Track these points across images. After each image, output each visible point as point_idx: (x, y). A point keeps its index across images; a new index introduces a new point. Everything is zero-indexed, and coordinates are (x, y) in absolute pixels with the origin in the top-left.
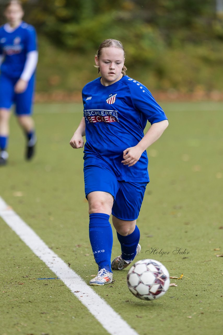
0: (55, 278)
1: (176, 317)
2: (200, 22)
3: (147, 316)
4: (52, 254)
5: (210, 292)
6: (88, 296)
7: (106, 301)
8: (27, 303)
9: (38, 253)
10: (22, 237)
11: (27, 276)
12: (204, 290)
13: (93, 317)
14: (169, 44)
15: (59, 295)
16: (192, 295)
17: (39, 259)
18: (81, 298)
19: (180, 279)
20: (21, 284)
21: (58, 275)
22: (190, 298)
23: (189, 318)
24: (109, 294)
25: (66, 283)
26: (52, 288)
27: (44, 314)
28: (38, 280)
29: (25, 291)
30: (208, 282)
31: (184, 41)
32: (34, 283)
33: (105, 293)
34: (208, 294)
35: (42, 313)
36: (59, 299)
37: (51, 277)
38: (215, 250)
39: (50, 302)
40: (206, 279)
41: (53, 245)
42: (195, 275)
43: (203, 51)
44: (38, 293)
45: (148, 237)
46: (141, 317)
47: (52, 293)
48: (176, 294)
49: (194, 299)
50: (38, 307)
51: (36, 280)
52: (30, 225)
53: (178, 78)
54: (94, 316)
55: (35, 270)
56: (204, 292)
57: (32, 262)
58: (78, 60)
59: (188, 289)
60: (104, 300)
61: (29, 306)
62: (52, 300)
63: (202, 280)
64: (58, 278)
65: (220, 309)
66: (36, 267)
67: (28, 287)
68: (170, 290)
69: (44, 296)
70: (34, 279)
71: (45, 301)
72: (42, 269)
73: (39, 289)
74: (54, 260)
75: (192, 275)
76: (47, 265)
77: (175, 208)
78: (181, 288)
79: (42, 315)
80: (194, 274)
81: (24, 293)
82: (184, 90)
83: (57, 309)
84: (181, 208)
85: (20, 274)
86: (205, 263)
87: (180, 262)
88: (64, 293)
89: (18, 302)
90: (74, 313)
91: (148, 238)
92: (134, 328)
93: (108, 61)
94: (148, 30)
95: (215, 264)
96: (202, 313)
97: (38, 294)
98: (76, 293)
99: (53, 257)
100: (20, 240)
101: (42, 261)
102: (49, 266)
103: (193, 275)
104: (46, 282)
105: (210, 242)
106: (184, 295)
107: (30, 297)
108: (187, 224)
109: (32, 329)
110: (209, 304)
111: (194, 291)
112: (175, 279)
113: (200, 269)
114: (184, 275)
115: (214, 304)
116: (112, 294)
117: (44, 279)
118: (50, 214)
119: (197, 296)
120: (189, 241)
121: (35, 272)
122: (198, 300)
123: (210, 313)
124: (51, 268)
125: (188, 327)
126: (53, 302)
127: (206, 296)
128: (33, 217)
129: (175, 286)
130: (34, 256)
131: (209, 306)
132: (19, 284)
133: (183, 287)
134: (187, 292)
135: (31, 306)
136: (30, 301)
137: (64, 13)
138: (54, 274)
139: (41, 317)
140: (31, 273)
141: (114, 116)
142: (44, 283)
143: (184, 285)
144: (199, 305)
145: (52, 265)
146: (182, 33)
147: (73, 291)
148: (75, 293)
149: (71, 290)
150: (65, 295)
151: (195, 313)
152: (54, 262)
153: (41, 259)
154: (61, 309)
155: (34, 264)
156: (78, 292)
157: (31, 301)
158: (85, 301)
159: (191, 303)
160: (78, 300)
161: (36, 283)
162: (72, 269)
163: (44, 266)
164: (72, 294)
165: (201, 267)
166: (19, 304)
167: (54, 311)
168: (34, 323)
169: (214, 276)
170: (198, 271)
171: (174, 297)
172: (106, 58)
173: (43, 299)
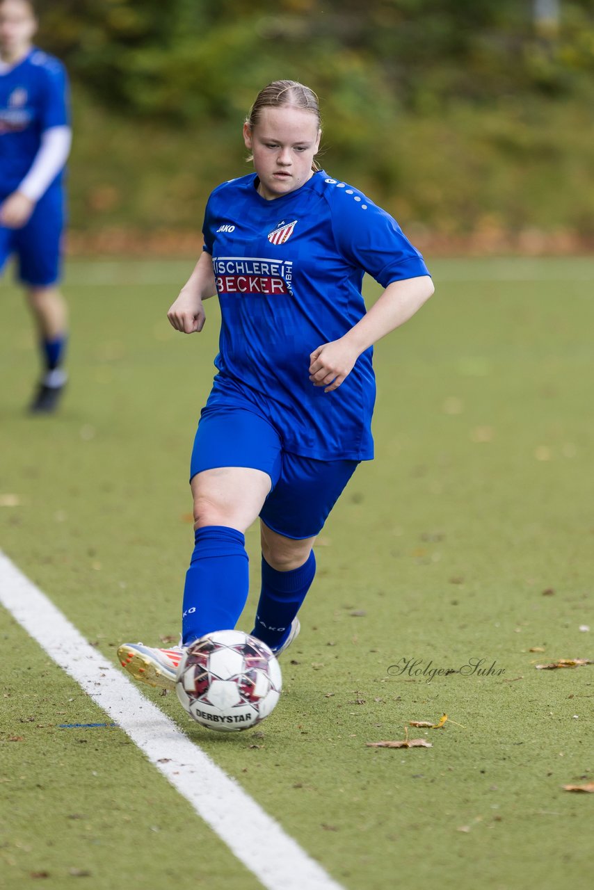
0: (105, 725)
1: (429, 829)
2: (491, 46)
3: (350, 826)
4: (98, 659)
5: (518, 763)
6: (192, 772)
7: (241, 784)
8: (31, 789)
9: (60, 658)
10: (18, 615)
11: (33, 718)
12: (502, 756)
13: (206, 828)
14: (409, 105)
15: (117, 770)
16: (472, 772)
17: (64, 672)
18: (175, 776)
19: (438, 728)
20: (16, 741)
21: (114, 715)
22: (465, 780)
23: (464, 833)
24: (251, 768)
25: (134, 737)
26: (97, 750)
27: (78, 820)
28: (60, 728)
29: (25, 758)
30: (512, 735)
31: (448, 95)
32: (50, 738)
33: (240, 765)
34: (513, 769)
35: (72, 818)
36: (116, 779)
37: (94, 722)
38: (532, 651)
39: (93, 788)
40: (508, 729)
41: (100, 636)
42: (478, 717)
43: (497, 122)
44: (62, 765)
45: (354, 615)
46: (334, 829)
47: (100, 764)
48: (427, 768)
49: (475, 781)
50: (62, 800)
51: (54, 729)
52: (38, 583)
53: (433, 193)
54: (209, 824)
55: (51, 702)
56: (502, 763)
57: (44, 681)
58: (167, 145)
59: (460, 755)
60: (236, 782)
61: (37, 798)
62: (97, 783)
63: (497, 732)
64: (113, 724)
65: (544, 807)
66: (55, 695)
67: (35, 746)
68: (411, 758)
69: (77, 770)
70: (51, 726)
71: (80, 785)
72: (70, 700)
73: (63, 753)
74: (104, 675)
75: (470, 718)
76: (83, 690)
77: (424, 538)
78: (442, 751)
79: (72, 822)
80: (475, 715)
81: (25, 764)
82: (448, 225)
83: (111, 806)
84: (440, 538)
85: (13, 714)
86: (505, 684)
87: (439, 682)
88: (130, 764)
89: (6, 786)
90: (157, 818)
91: (354, 619)
92: (316, 857)
93: (274, 143)
94: (351, 67)
95: (533, 688)
96: (498, 819)
97: (61, 768)
98: (163, 763)
99: (101, 668)
100: (13, 622)
101: (70, 677)
102: (90, 691)
103: (474, 718)
104: (83, 734)
105: (518, 630)
106: (450, 769)
107: (40, 774)
108: (456, 581)
109: (44, 859)
110: (517, 794)
111: (475, 761)
112: (424, 726)
113: (493, 701)
114: (449, 718)
115: (529, 796)
116: (259, 766)
117: (77, 725)
118: (91, 553)
119: (483, 772)
120: (463, 627)
121: (54, 709)
122: (487, 785)
123: (519, 817)
124: (94, 698)
125: (461, 856)
126: (101, 786)
127: (507, 773)
128: (48, 561)
129: (424, 747)
130: (51, 666)
131: (517, 801)
132: (11, 739)
133: (446, 749)
134: (457, 762)
135: (41, 797)
136: (39, 786)
137: (128, 19)
138: (103, 713)
139: (69, 827)
140: (43, 711)
141: (283, 275)
142: (77, 736)
143: (449, 745)
144: (489, 796)
145: (98, 688)
146: (444, 75)
147: (153, 759)
148: (160, 765)
149: (148, 757)
150: (131, 769)
151: (478, 819)
152: (102, 682)
153: (69, 672)
154: (123, 805)
155: (49, 685)
156: (166, 760)
157: (41, 784)
158: (185, 785)
159: (469, 793)
160: (168, 782)
161: (56, 737)
162: (150, 699)
163: (76, 692)
164: (150, 766)
165: (495, 697)
166: (12, 793)
167: (103, 811)
168: (50, 844)
169: (530, 721)
170: (488, 706)
171: (423, 775)
172: (270, 135)
173: (73, 779)
